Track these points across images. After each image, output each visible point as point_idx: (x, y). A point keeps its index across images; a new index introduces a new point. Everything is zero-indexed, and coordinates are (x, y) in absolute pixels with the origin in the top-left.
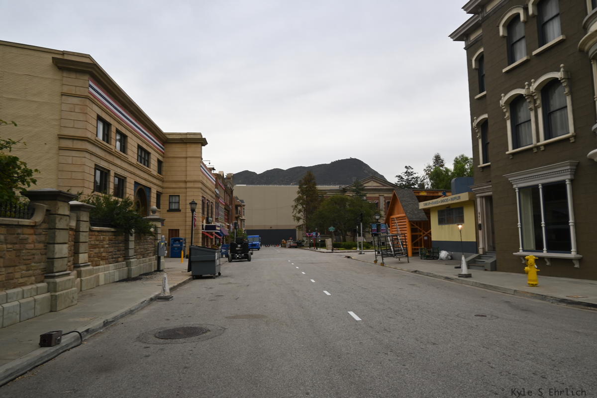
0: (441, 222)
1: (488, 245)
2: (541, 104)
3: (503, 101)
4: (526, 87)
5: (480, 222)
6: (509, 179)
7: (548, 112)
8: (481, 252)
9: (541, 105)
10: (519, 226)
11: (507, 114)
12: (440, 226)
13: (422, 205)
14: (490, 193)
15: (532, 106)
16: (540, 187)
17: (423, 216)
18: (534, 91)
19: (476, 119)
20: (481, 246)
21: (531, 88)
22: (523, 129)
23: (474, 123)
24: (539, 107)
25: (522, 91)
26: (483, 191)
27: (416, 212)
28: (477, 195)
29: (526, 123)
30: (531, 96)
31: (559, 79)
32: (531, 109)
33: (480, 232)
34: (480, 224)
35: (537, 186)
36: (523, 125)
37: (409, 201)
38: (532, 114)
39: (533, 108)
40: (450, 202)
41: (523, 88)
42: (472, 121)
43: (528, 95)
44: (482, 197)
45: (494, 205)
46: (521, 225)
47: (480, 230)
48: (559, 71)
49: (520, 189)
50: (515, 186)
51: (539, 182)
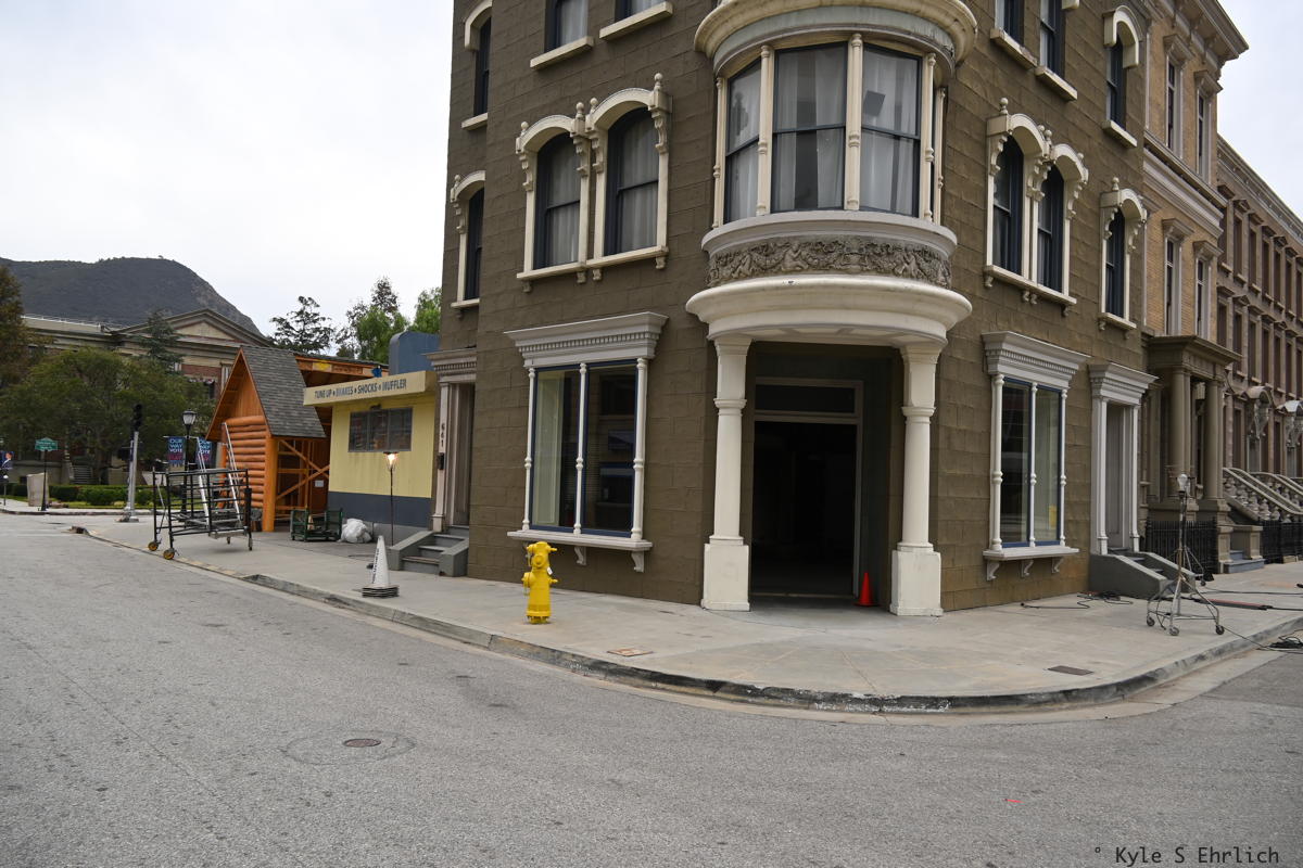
0: (355, 444)
1: (457, 510)
2: (605, 164)
3: (521, 142)
4: (578, 115)
5: (442, 450)
6: (517, 345)
7: (618, 189)
8: (437, 525)
9: (605, 169)
10: (528, 465)
11: (531, 178)
12: (353, 454)
13: (311, 396)
14: (472, 378)
15: (584, 166)
16: (583, 370)
17: (313, 425)
18: (593, 128)
19: (460, 181)
20: (439, 511)
21: (587, 117)
22: (561, 222)
23: (452, 190)
24: (600, 173)
25: (567, 124)
26: (457, 369)
27: (295, 414)
28: (444, 379)
29: (569, 208)
30: (586, 139)
31: (649, 109)
32: (583, 174)
33: (441, 475)
34: (442, 456)
35: (578, 366)
36: (562, 210)
37: (280, 383)
38: (585, 186)
39: (588, 173)
40: (380, 393)
41: (572, 116)
42: (450, 184)
43: (579, 136)
44: (452, 386)
45: (477, 408)
46: (533, 463)
47: (442, 469)
48: (651, 88)
49: (538, 370)
50: (527, 363)
51: (582, 358)
